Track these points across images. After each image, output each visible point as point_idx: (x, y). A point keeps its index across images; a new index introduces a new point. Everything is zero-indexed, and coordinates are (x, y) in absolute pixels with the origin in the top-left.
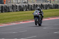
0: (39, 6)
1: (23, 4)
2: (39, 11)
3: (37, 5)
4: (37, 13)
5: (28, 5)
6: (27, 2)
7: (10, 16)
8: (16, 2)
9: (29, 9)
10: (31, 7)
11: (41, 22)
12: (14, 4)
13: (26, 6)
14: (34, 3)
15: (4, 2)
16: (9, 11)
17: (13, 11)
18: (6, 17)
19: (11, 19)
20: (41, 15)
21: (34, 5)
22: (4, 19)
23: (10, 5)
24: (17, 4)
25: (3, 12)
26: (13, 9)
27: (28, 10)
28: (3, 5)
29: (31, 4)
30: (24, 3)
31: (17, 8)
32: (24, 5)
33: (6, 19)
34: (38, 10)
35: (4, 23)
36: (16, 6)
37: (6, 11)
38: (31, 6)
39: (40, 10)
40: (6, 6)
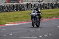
0: (53, 5)
1: (37, 3)
2: (37, 12)
3: (51, 3)
4: (34, 14)
5: (43, 3)
6: (42, 1)
7: (24, 15)
8: (31, 1)
9: (44, 8)
10: (46, 6)
11: (39, 23)
12: (28, 3)
13: (40, 4)
14: (48, 1)
15: (19, 1)
16: (24, 10)
17: (28, 10)
18: (21, 15)
19: (26, 18)
20: (39, 15)
21: (49, 3)
22: (19, 18)
23: (24, 3)
24: (32, 3)
25: (18, 10)
26: (28, 7)
27: (42, 8)
28: (18, 4)
29: (46, 3)
30: (38, 1)
31: (31, 7)
32: (39, 3)
33: (21, 17)
34: (35, 10)
35: (19, 21)
36: (31, 4)
37: (21, 10)
38: (46, 4)
39: (38, 10)
40: (21, 4)
